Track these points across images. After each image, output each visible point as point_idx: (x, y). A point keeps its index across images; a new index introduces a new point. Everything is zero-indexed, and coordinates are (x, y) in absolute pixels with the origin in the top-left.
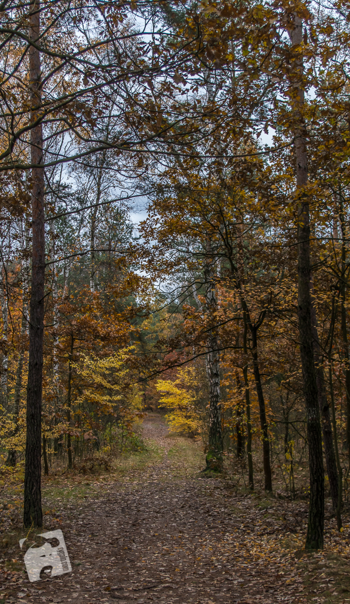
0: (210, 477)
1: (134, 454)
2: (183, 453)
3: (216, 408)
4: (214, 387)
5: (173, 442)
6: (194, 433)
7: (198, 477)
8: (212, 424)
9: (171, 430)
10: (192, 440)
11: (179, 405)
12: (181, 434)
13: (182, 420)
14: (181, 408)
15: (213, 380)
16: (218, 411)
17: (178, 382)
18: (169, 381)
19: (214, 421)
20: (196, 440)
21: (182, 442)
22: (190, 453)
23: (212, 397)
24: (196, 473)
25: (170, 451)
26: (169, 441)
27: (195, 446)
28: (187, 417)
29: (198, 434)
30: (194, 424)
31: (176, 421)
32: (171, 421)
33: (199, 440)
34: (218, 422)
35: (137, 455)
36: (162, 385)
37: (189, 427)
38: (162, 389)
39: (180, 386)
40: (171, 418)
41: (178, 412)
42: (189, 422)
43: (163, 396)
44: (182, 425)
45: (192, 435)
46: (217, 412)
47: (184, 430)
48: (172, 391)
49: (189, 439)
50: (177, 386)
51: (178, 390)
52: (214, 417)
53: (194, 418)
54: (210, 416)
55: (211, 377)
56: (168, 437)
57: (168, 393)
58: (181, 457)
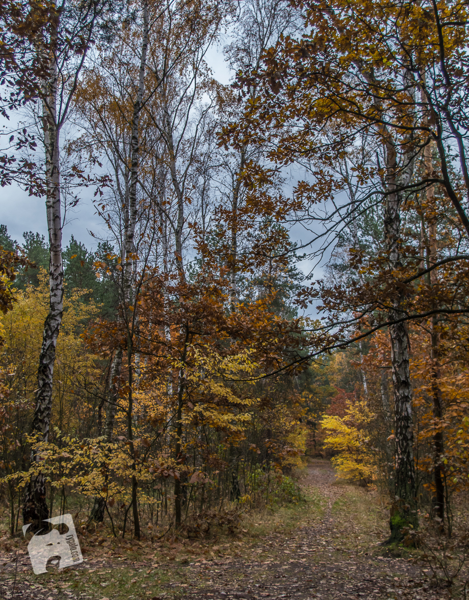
0: (399, 556)
1: (287, 506)
2: (352, 507)
3: (405, 438)
4: (402, 403)
5: (341, 491)
6: (367, 480)
7: (376, 554)
8: (400, 464)
9: (338, 476)
10: (364, 490)
11: (348, 446)
12: (351, 482)
13: (352, 465)
14: (350, 450)
15: (401, 391)
16: (410, 442)
17: (346, 418)
18: (337, 417)
19: (402, 459)
20: (369, 489)
21: (352, 491)
22: (362, 507)
23: (399, 420)
24: (374, 547)
25: (336, 503)
26: (335, 489)
27: (368, 497)
28: (358, 461)
29: (372, 482)
30: (366, 470)
31: (345, 465)
32: (338, 465)
33: (374, 490)
34: (409, 462)
35: (290, 508)
36: (329, 422)
37: (360, 473)
38: (329, 426)
39: (350, 424)
40: (339, 461)
41: (347, 455)
42: (360, 467)
43: (329, 435)
44: (352, 471)
45: (364, 483)
46: (408, 444)
47: (355, 476)
48: (339, 429)
49: (361, 488)
50: (346, 423)
51: (346, 428)
52: (403, 452)
53: (366, 463)
54: (396, 451)
55: (397, 387)
56: (335, 484)
57: (334, 431)
58: (349, 513)
